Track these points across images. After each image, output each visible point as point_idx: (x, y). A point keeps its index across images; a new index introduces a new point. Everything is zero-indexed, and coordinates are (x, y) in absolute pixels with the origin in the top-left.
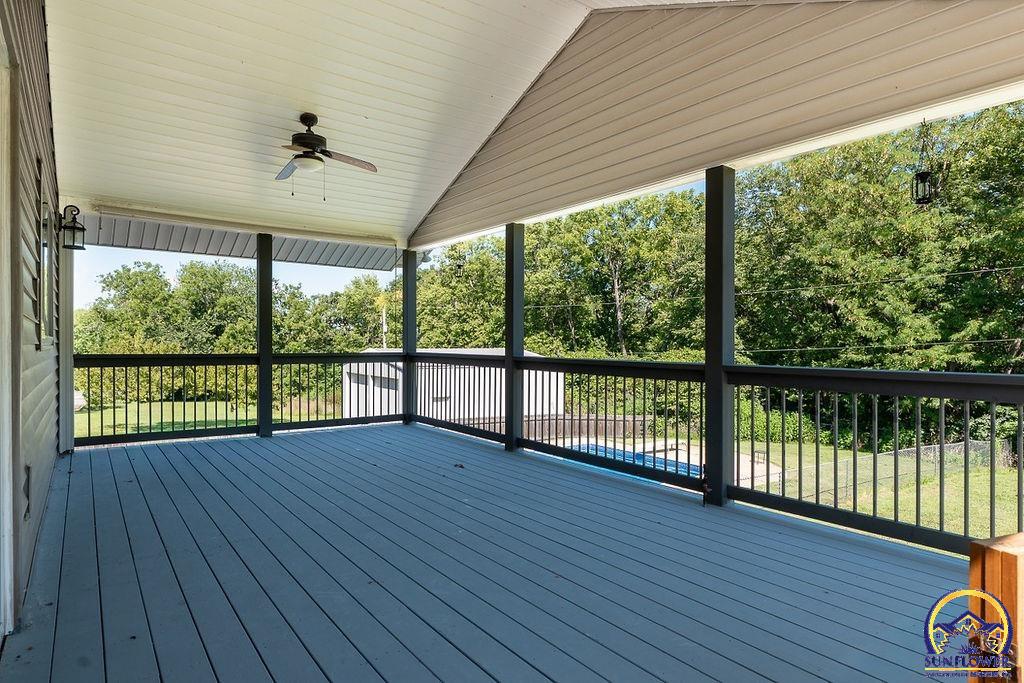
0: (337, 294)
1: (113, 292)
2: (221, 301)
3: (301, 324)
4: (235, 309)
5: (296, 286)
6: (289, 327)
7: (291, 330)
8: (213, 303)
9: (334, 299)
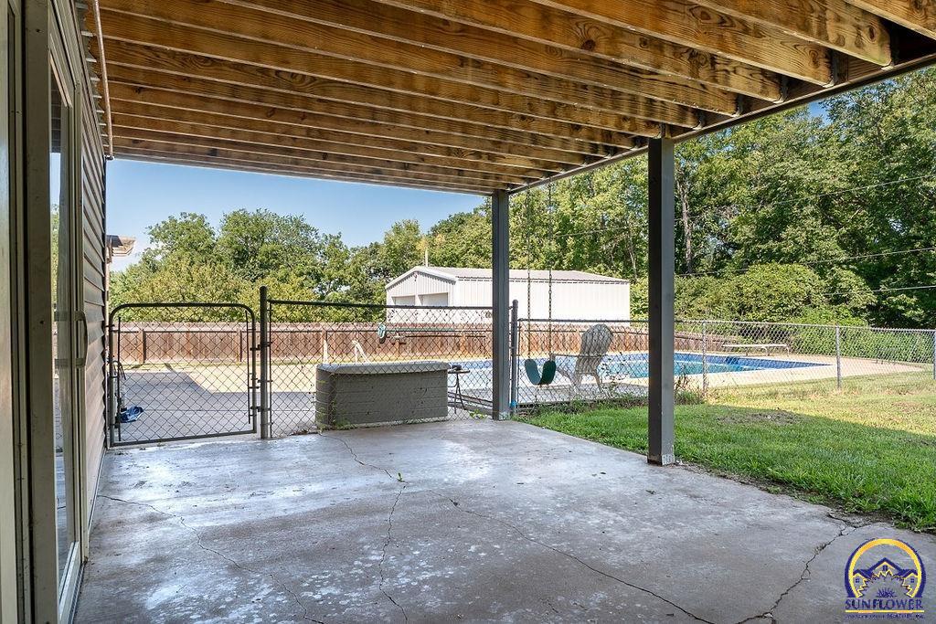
0: (377, 246)
1: (161, 244)
2: (262, 249)
3: (341, 272)
4: (276, 258)
5: (336, 234)
6: (330, 276)
7: (331, 280)
8: (255, 253)
9: (374, 249)
